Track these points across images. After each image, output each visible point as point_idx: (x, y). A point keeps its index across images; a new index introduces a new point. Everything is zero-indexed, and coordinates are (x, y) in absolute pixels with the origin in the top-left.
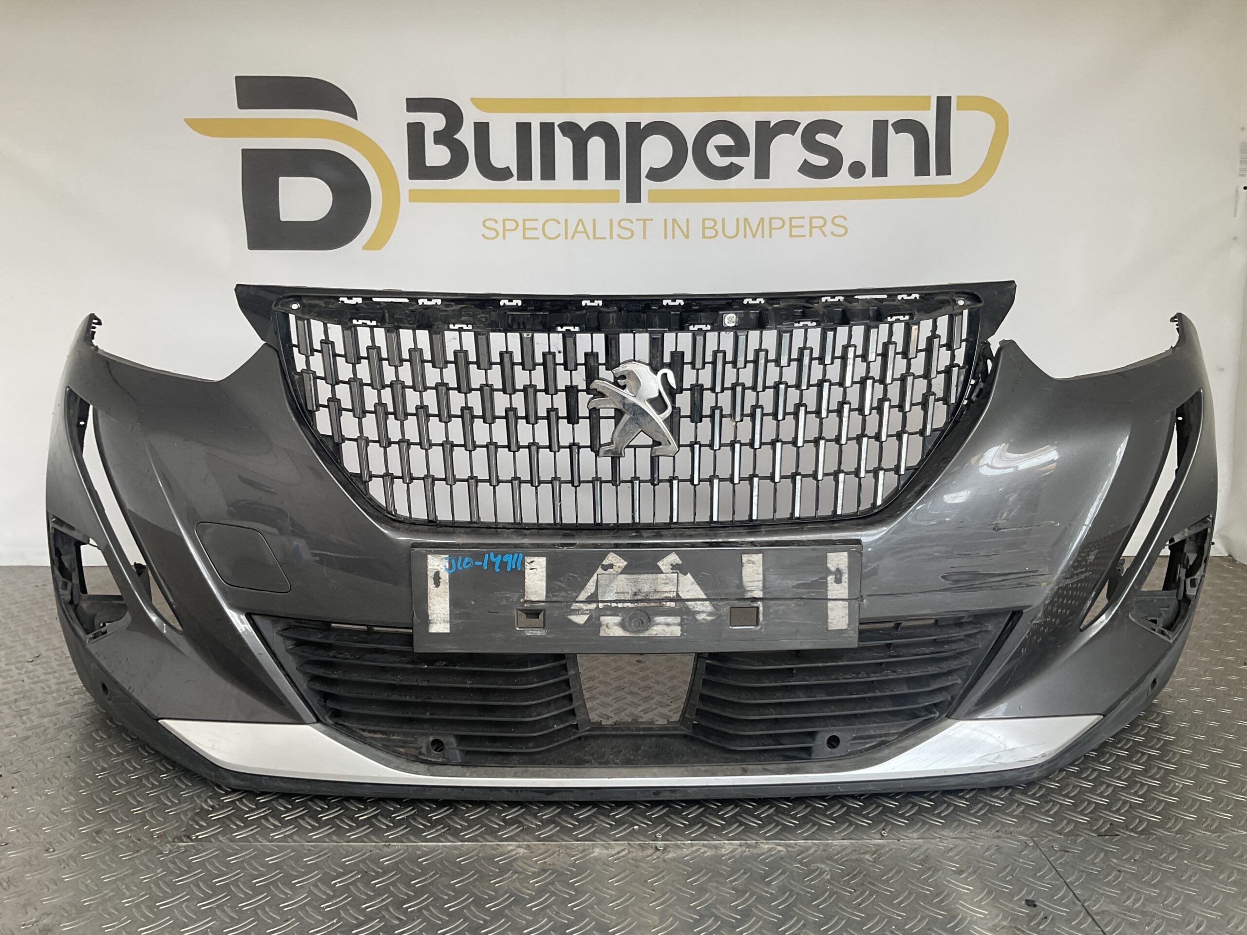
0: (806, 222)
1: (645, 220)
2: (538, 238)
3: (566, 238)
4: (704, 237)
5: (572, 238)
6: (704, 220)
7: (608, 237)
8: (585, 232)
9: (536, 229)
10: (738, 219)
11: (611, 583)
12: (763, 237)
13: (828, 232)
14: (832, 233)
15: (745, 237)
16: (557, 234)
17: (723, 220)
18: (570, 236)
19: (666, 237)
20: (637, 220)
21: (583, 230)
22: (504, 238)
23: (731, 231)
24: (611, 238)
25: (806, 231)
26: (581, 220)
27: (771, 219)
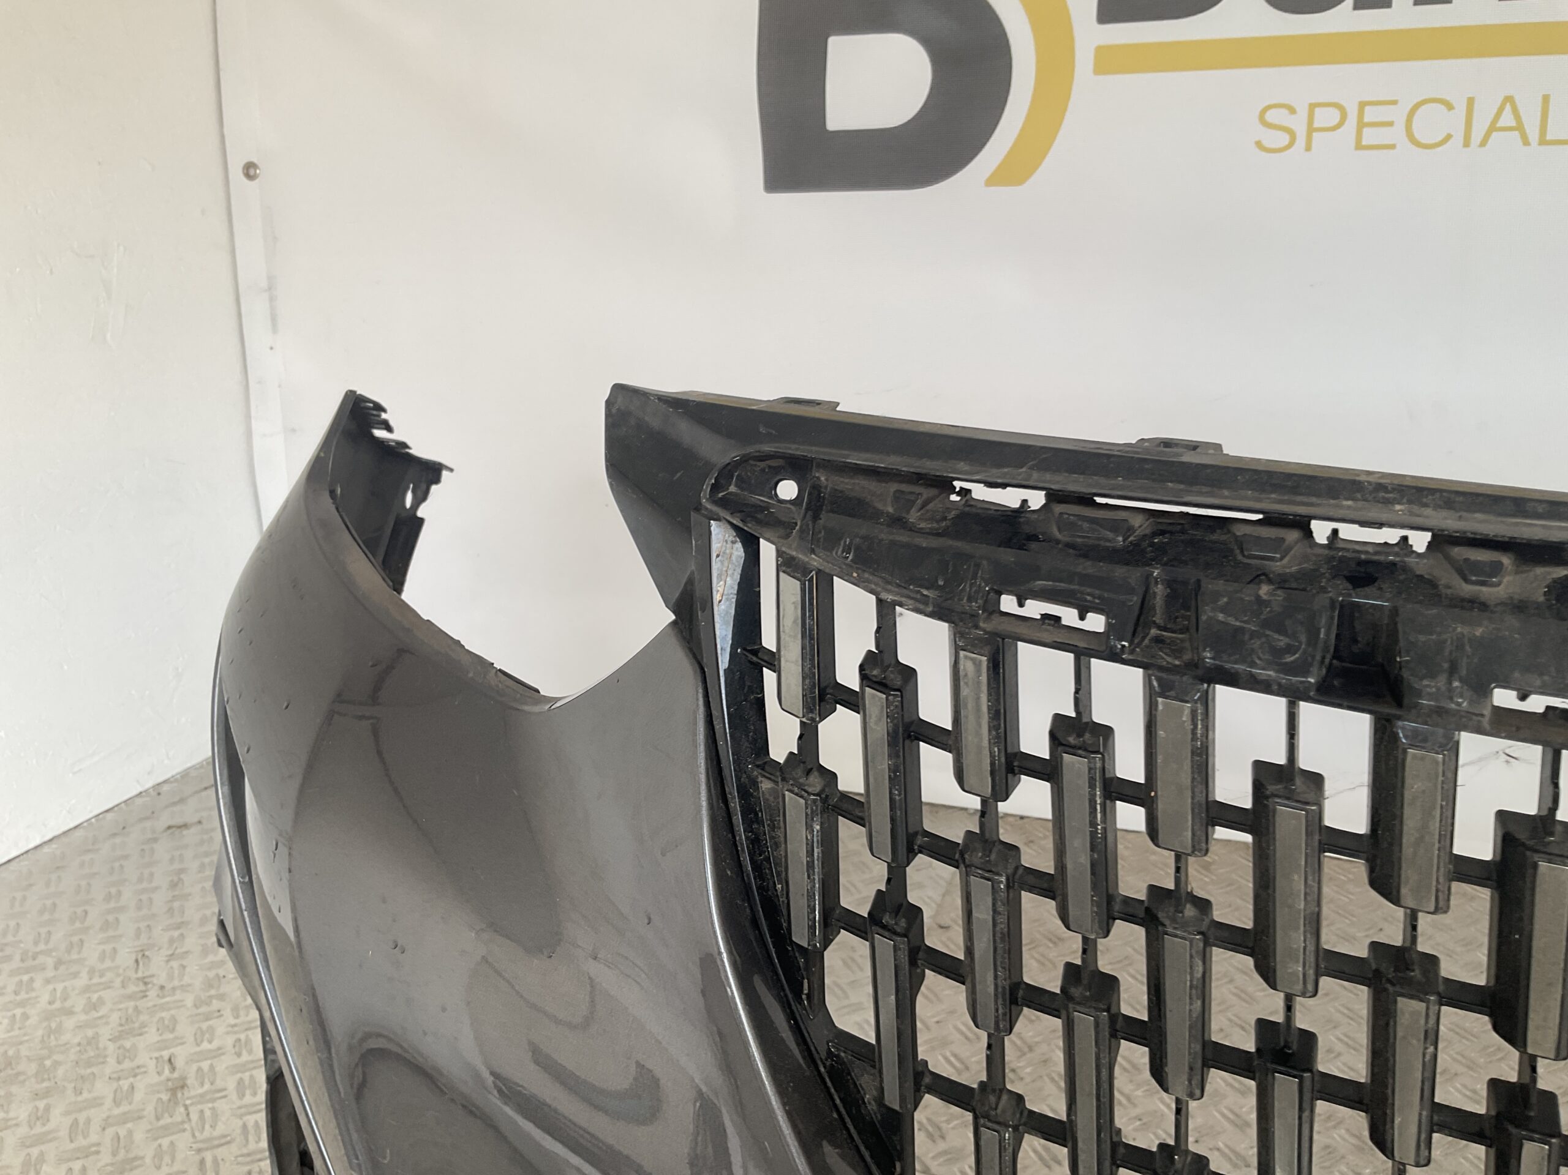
2: (1392, 147)
3: (1467, 144)
5: (1483, 143)
8: (1520, 127)
9: (1390, 124)
16: (1444, 135)
18: (1477, 135)
21: (1513, 124)
26: (1509, 99)
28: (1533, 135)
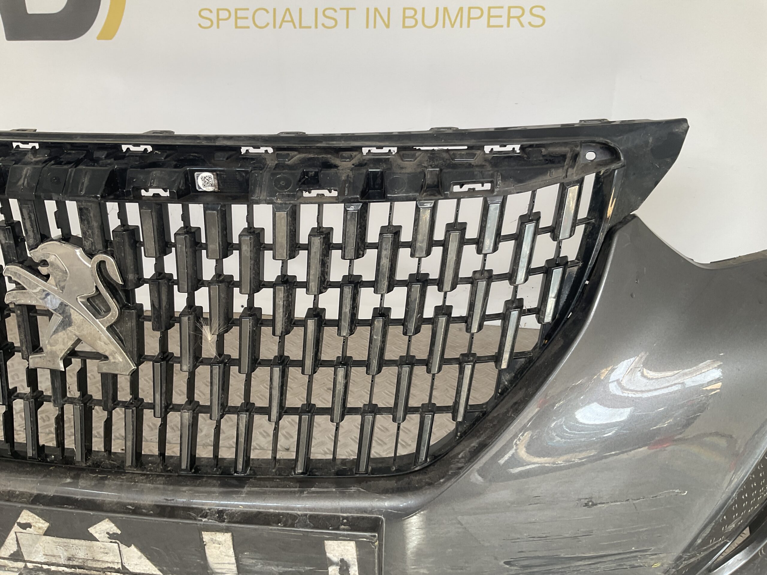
0: (504, 12)
1: (348, 9)
4: (404, 26)
6: (405, 9)
7: (313, 26)
10: (437, 9)
11: (36, 544)
12: (461, 27)
13: (525, 23)
14: (530, 23)
15: (444, 27)
17: (424, 9)
19: (367, 27)
20: (341, 9)
22: (218, 27)
23: (430, 21)
24: (316, 27)
25: (503, 21)
27: (470, 8)
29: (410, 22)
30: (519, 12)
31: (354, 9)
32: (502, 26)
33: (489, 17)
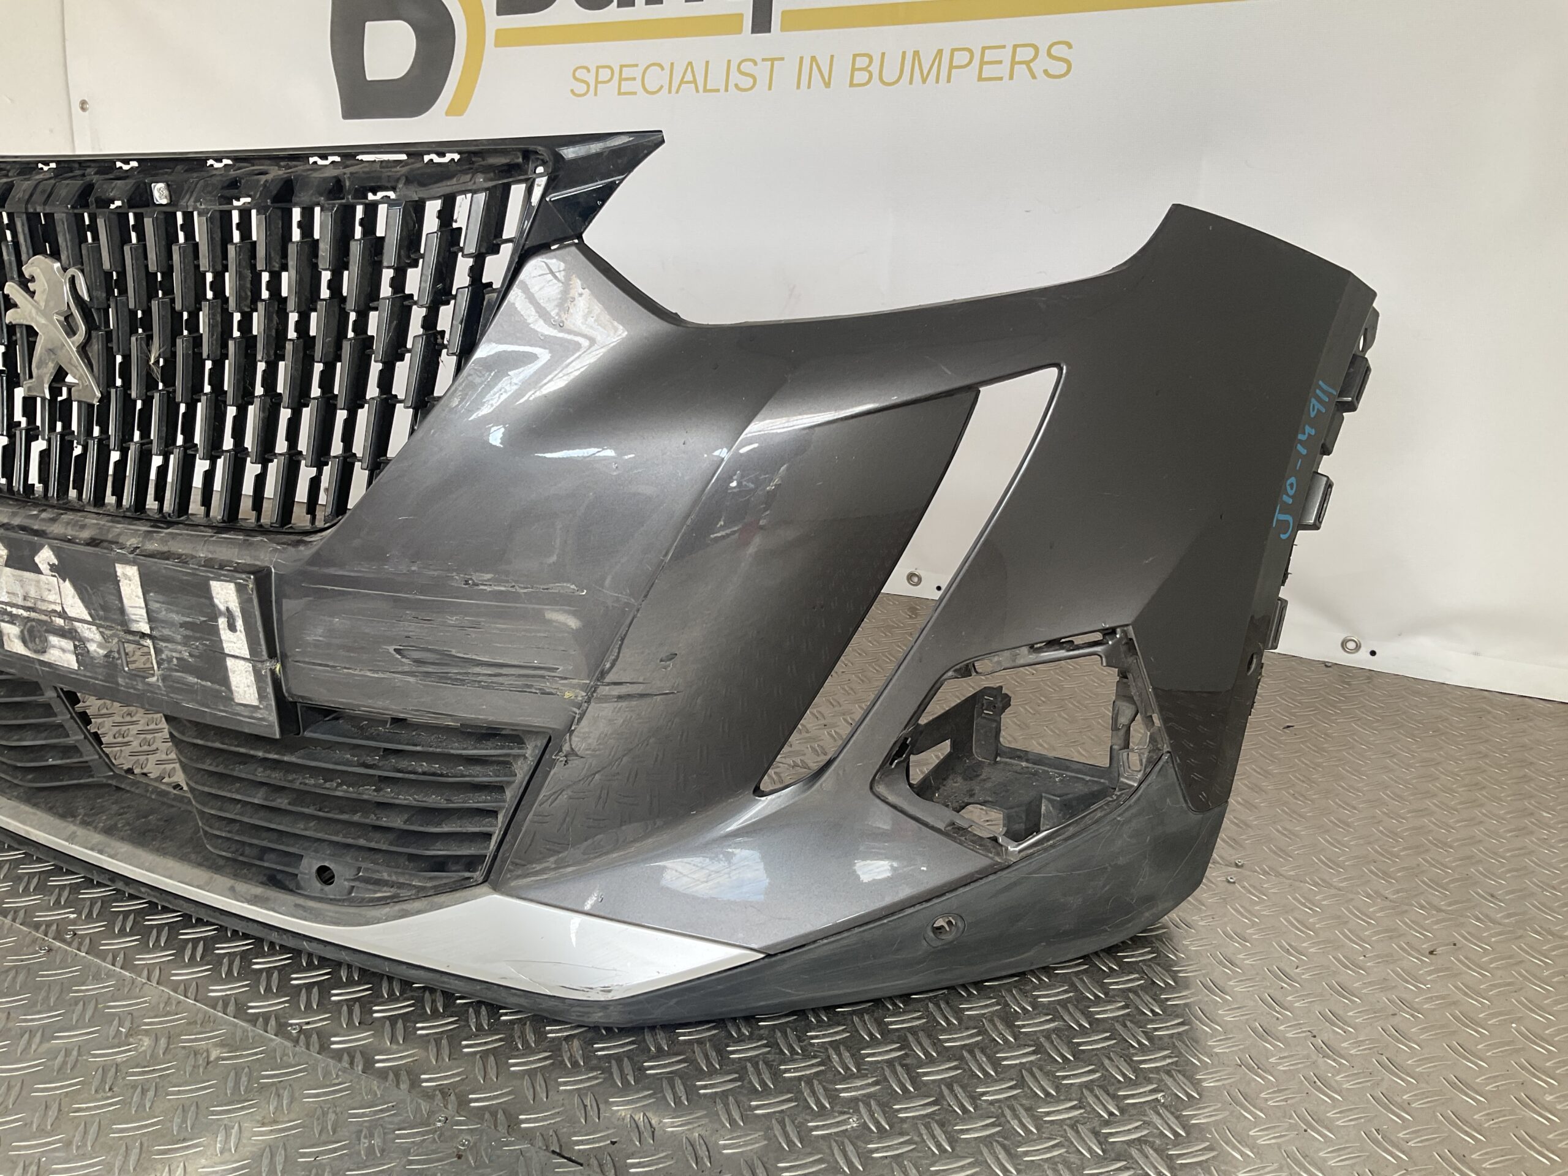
0: (1006, 55)
1: (773, 60)
2: (635, 93)
3: (670, 92)
4: (852, 84)
5: (677, 92)
6: (855, 56)
7: (723, 88)
8: (695, 81)
9: (634, 79)
10: (904, 53)
12: (937, 81)
13: (1039, 72)
14: (1046, 72)
15: (911, 83)
16: (659, 87)
17: (883, 55)
19: (798, 87)
20: (764, 60)
21: (692, 79)
23: (890, 75)
24: (726, 90)
25: (1003, 70)
27: (954, 51)
28: (701, 88)
29: (861, 77)
30: (1029, 53)
31: (782, 59)
32: (1001, 79)
33: (982, 63)
